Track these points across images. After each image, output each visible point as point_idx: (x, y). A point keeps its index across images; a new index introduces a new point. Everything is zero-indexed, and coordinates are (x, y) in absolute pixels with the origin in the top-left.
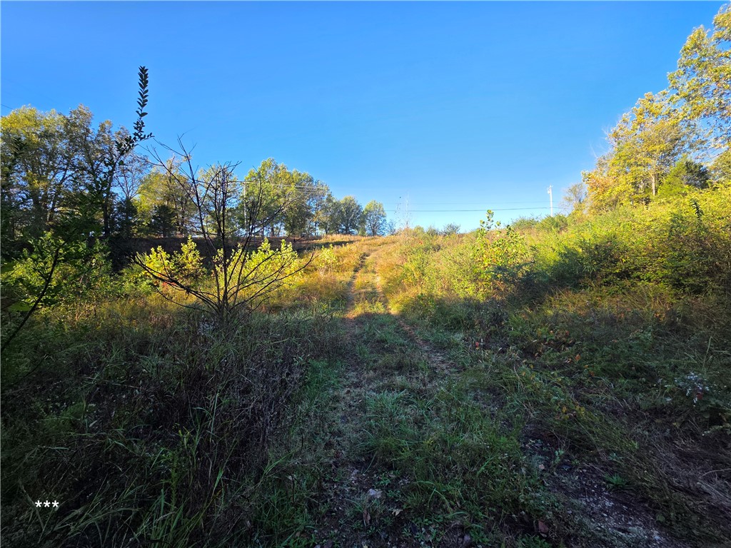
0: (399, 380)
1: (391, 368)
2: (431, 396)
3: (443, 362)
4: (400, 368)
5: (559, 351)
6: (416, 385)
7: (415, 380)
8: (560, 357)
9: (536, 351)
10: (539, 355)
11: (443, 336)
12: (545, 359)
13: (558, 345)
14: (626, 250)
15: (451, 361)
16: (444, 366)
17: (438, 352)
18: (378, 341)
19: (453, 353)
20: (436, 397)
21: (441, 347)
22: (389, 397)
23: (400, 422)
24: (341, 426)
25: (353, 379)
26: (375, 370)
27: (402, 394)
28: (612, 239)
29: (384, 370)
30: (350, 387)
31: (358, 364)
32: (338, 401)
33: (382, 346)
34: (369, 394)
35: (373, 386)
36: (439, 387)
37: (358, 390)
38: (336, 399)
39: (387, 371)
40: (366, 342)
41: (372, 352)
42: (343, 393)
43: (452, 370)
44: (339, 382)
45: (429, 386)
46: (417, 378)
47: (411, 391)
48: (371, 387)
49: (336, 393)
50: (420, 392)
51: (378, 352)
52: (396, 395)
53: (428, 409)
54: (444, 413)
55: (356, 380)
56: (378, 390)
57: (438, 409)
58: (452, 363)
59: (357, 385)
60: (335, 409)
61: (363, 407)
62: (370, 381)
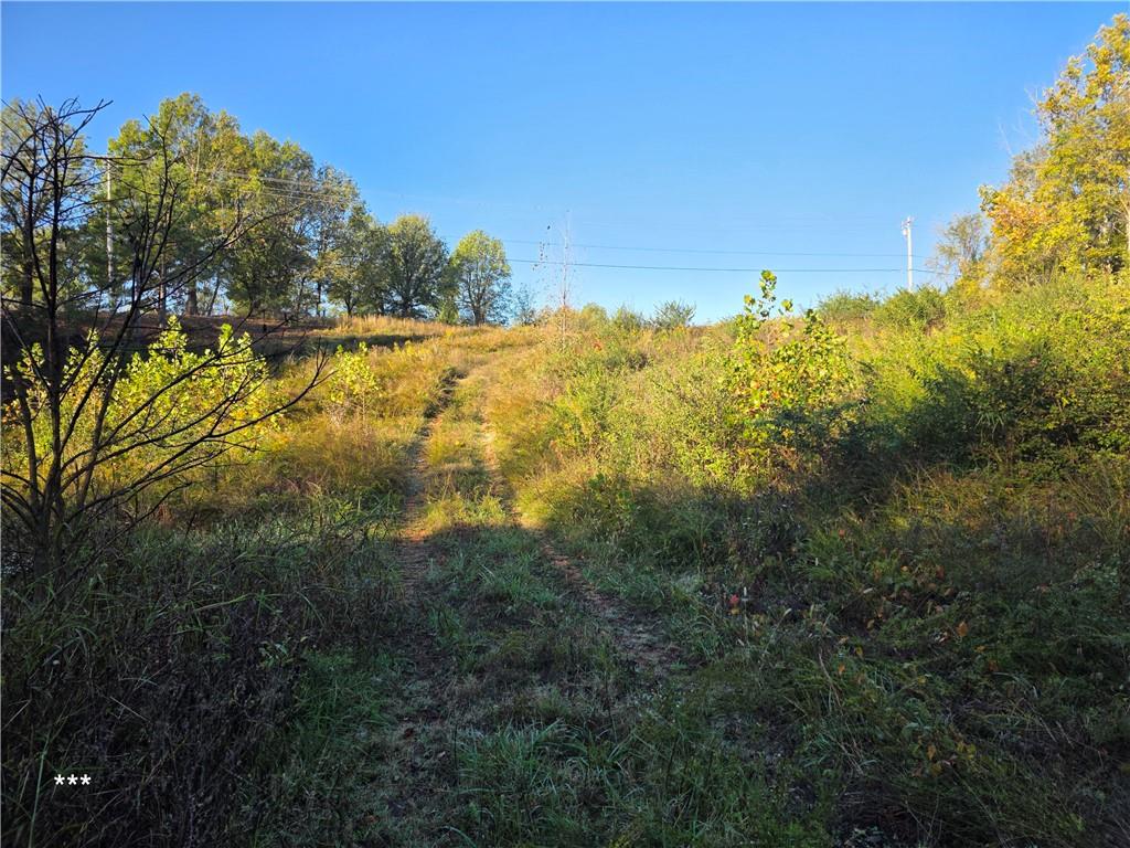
0: (543, 695)
1: (523, 665)
2: (622, 733)
3: (651, 647)
4: (545, 664)
5: (921, 614)
6: (584, 705)
7: (582, 695)
8: (924, 627)
9: (870, 616)
10: (877, 626)
11: (653, 582)
12: (890, 635)
13: (919, 600)
14: (1070, 377)
15: (671, 645)
16: (653, 657)
17: (639, 623)
18: (489, 599)
19: (676, 623)
20: (634, 735)
21: (646, 609)
22: (517, 742)
23: (546, 803)
24: (389, 822)
25: (421, 699)
26: (480, 673)
27: (548, 731)
28: (1041, 350)
29: (503, 670)
30: (412, 719)
31: (435, 660)
32: (381, 759)
33: (497, 609)
34: (465, 736)
35: (477, 713)
36: (644, 709)
37: (436, 726)
38: (376, 753)
39: (512, 673)
40: (456, 602)
41: (471, 628)
42: (394, 736)
43: (673, 666)
44: (383, 709)
45: (618, 708)
46: (588, 690)
47: (574, 721)
48: (468, 716)
49: (375, 739)
50: (594, 724)
51: (488, 625)
52: (535, 735)
53: (616, 767)
54: (653, 773)
55: (429, 701)
56: (488, 725)
57: (641, 765)
58: (673, 650)
59: (430, 715)
60: (373, 779)
61: (448, 771)
62: (466, 701)
